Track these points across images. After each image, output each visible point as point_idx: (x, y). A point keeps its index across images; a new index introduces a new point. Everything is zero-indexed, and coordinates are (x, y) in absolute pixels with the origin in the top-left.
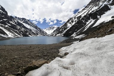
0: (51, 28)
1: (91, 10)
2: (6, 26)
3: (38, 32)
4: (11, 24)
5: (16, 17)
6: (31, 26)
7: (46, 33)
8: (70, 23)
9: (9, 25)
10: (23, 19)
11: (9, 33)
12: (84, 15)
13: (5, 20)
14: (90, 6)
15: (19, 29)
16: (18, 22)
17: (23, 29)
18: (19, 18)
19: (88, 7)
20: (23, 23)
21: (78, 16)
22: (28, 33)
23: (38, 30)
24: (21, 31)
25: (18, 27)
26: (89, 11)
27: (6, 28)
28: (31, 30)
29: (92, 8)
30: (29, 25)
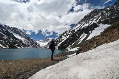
0: (45, 40)
1: (83, 26)
3: (30, 44)
5: (6, 26)
6: (22, 36)
7: (39, 46)
8: (65, 36)
10: (14, 28)
12: (78, 30)
14: (82, 23)
16: (7, 31)
17: (11, 39)
18: (9, 27)
19: (80, 24)
20: (13, 33)
21: (72, 30)
22: (17, 44)
23: (30, 42)
24: (8, 42)
26: (81, 27)
28: (21, 41)
29: (84, 24)
30: (20, 35)
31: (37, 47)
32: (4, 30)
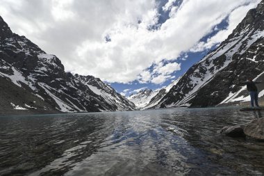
2: (60, 91)
3: (118, 103)
4: (68, 87)
5: (77, 75)
6: (103, 89)
9: (65, 88)
10: (89, 77)
11: (63, 103)
13: (58, 79)
14: (242, 33)
15: (81, 97)
16: (80, 83)
17: (88, 96)
18: (81, 76)
20: (89, 86)
22: (97, 105)
23: (117, 99)
24: (85, 101)
25: (80, 93)
26: (245, 42)
27: (58, 95)
28: (102, 99)
30: (99, 88)
31: (130, 110)
32: (76, 81)
